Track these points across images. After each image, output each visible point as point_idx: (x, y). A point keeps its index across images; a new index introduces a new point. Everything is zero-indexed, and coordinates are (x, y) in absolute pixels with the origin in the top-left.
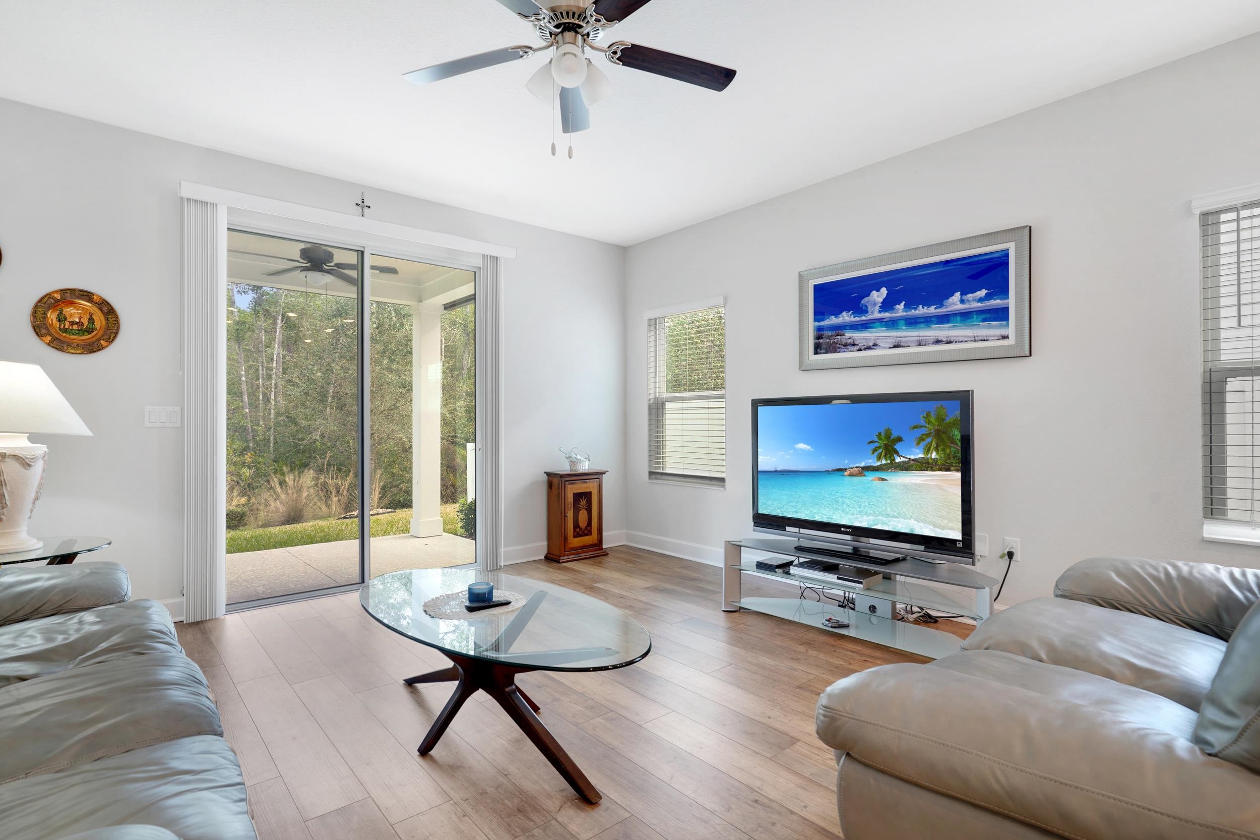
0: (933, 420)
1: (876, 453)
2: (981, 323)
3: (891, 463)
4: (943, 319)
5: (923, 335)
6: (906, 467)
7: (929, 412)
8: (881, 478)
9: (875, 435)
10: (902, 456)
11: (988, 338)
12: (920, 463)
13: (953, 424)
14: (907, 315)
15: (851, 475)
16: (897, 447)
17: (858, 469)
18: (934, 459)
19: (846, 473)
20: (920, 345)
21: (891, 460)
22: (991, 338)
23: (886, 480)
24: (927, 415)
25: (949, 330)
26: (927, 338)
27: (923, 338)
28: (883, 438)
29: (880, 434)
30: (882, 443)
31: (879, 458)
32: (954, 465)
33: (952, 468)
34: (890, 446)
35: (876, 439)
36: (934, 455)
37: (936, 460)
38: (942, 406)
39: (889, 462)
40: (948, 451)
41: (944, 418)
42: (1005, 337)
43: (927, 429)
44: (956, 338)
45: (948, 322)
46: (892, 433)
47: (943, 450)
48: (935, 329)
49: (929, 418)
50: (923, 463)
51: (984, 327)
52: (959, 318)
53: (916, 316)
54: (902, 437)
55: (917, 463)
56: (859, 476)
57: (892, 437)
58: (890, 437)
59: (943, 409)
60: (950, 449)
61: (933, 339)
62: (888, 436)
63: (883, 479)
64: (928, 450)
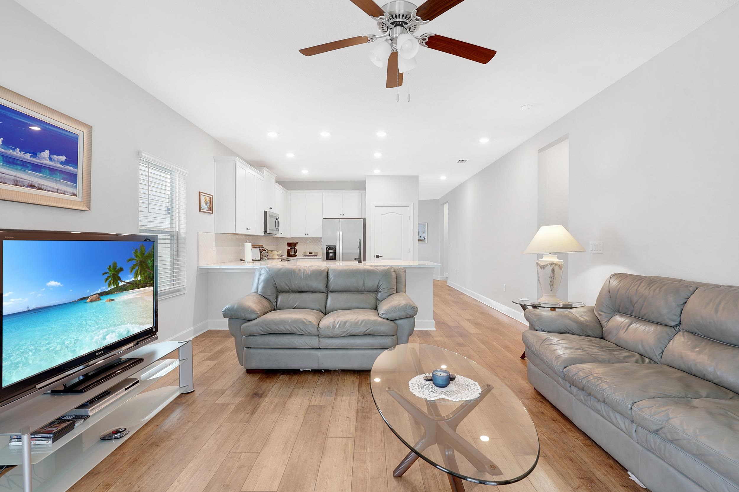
0: (139, 254)
1: (108, 281)
2: (62, 181)
3: (117, 287)
4: (37, 168)
5: (20, 176)
6: (125, 289)
7: (137, 249)
8: (111, 299)
9: (107, 268)
10: (123, 281)
11: (65, 193)
12: (132, 284)
13: (148, 256)
14: (5, 153)
15: (92, 301)
16: (121, 275)
17: (96, 295)
18: (139, 280)
19: (88, 300)
20: (16, 185)
21: (116, 285)
22: (67, 193)
23: (114, 300)
24: (136, 251)
25: (40, 179)
26: (22, 180)
27: (19, 179)
28: (112, 270)
29: (110, 267)
30: (111, 273)
31: (109, 285)
32: (149, 283)
33: (148, 285)
34: (116, 275)
35: (107, 271)
36: (139, 278)
37: (140, 281)
38: (143, 245)
39: (115, 286)
40: (146, 274)
41: (144, 253)
42: (75, 195)
43: (136, 261)
44: (45, 187)
45: (40, 172)
46: (117, 265)
47: (144, 274)
48: (29, 174)
49: (137, 253)
50: (134, 284)
51: (63, 184)
52: (48, 171)
53: (13, 156)
54: (123, 268)
55: (131, 285)
56: (97, 301)
57: (117, 268)
58: (116, 268)
59: (144, 247)
60: (147, 273)
61: (27, 182)
62: (115, 268)
63: (112, 300)
64: (136, 276)
